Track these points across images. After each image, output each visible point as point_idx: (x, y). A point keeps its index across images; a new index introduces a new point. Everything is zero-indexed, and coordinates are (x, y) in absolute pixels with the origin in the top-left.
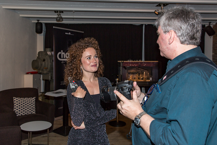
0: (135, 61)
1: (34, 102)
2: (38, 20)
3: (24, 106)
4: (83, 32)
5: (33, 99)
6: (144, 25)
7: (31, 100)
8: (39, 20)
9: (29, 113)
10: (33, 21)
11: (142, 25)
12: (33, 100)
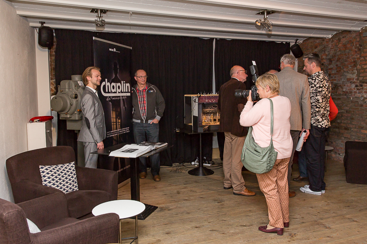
0: (208, 95)
1: (74, 170)
2: (42, 23)
3: (60, 179)
4: (131, 48)
5: (71, 165)
6: (215, 39)
7: (69, 167)
8: (44, 23)
9: (69, 190)
10: (32, 24)
11: (212, 39)
12: (72, 167)
